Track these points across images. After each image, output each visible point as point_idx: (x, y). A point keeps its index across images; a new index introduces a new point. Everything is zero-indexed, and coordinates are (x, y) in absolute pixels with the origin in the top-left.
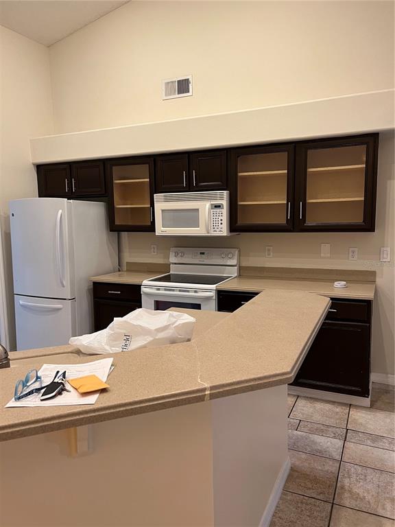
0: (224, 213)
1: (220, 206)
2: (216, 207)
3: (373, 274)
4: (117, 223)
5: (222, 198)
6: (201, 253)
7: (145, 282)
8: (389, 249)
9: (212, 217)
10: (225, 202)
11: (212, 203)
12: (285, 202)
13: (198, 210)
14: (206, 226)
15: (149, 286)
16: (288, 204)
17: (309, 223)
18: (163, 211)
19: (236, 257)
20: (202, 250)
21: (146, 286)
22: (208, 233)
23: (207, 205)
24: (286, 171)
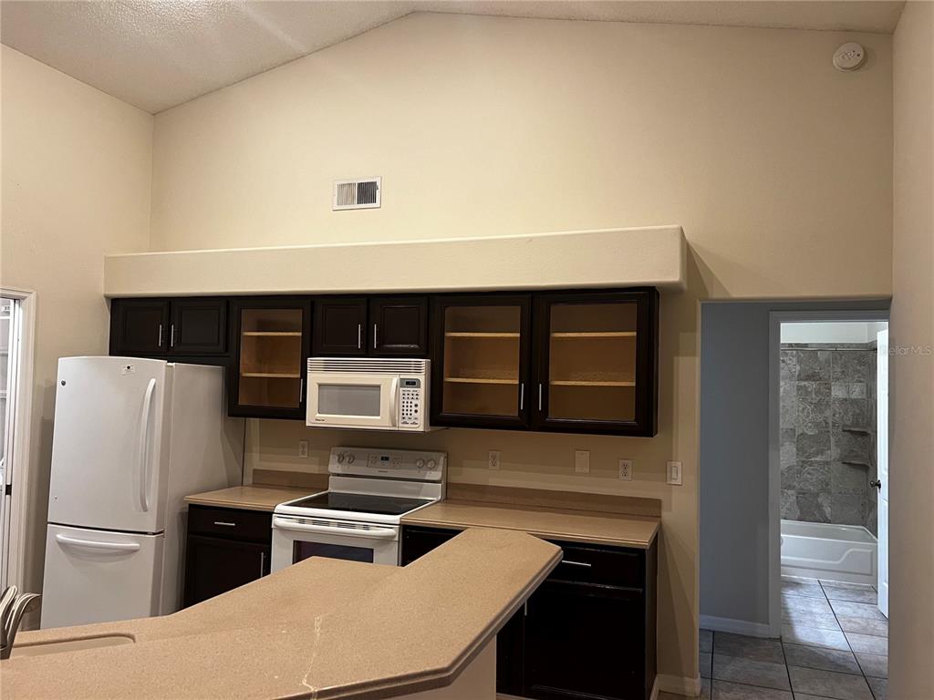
0: (420, 396)
1: (414, 383)
2: (408, 383)
3: (657, 504)
4: (242, 401)
5: (418, 371)
6: (382, 459)
7: (281, 508)
8: (679, 464)
9: (401, 401)
10: (422, 378)
11: (402, 377)
12: (517, 382)
13: (379, 387)
14: (391, 414)
15: (288, 516)
16: (520, 385)
17: (552, 417)
18: (320, 385)
19: (441, 467)
20: (385, 453)
21: (282, 515)
22: (394, 426)
23: (394, 379)
24: (518, 335)
